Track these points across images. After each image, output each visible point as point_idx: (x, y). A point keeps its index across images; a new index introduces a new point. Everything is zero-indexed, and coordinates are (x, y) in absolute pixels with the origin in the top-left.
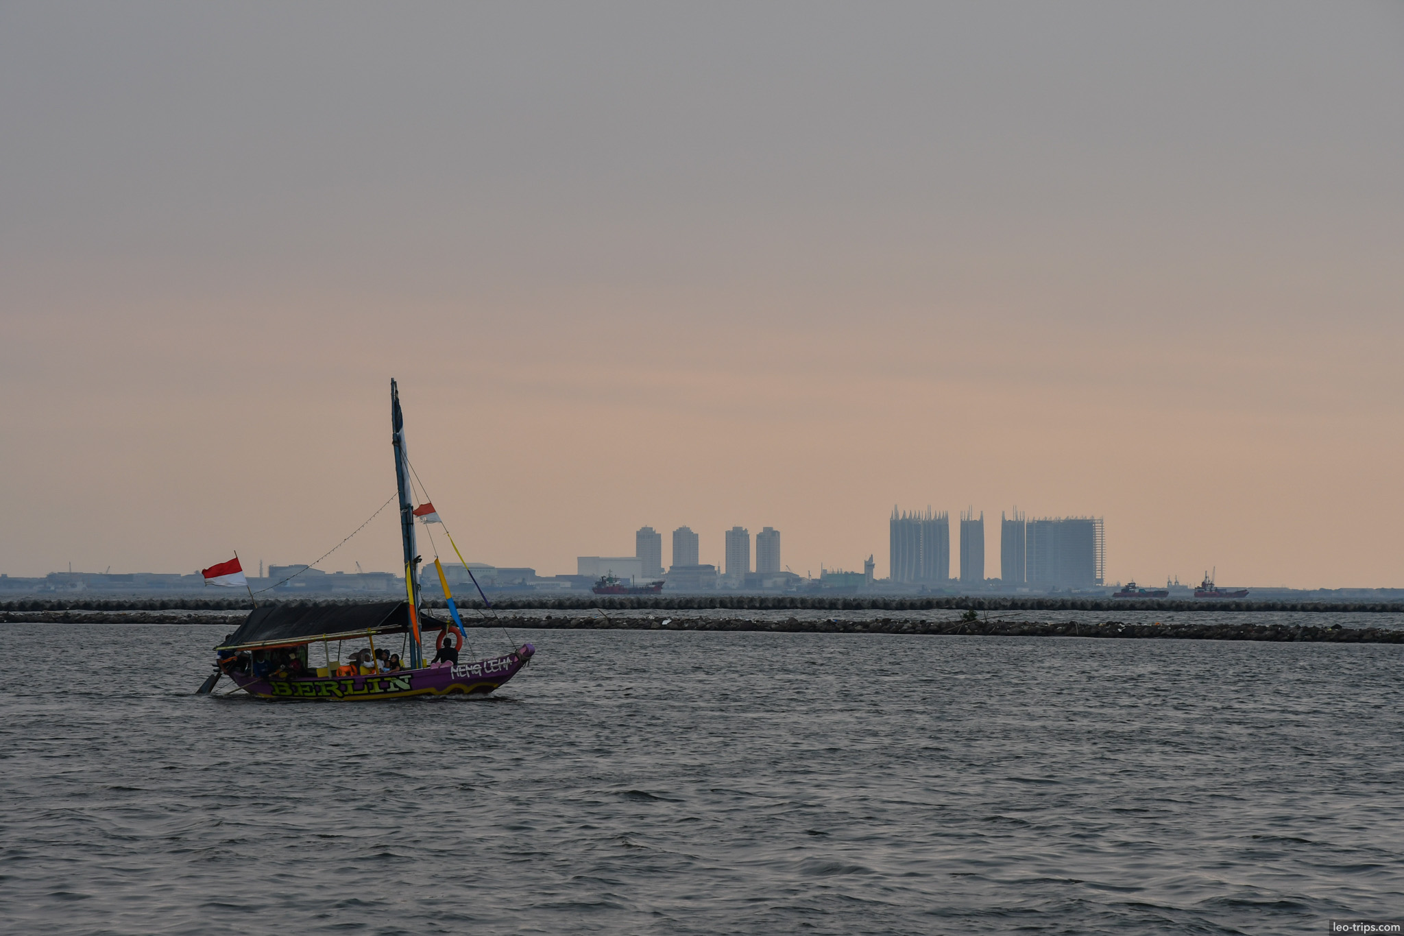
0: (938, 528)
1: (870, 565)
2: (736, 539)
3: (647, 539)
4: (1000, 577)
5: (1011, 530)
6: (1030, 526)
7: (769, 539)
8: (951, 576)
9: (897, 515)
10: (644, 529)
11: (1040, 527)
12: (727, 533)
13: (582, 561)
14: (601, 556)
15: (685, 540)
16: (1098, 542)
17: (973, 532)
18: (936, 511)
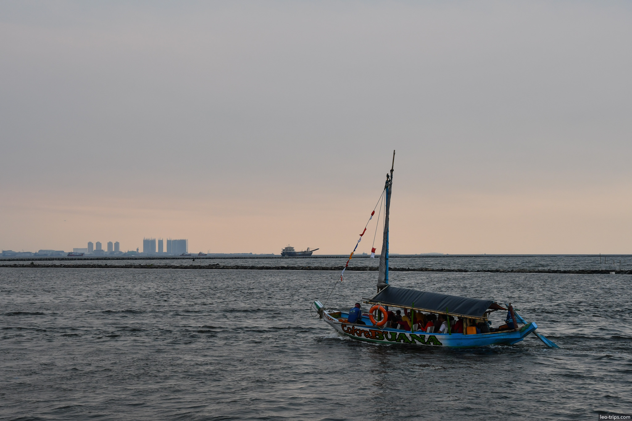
0: (153, 242)
1: (138, 250)
2: (110, 244)
3: (90, 244)
4: (166, 252)
5: (169, 242)
6: (172, 241)
7: (117, 244)
8: (156, 252)
9: (145, 239)
10: (89, 242)
11: (175, 241)
12: (108, 243)
13: (74, 249)
14: (78, 248)
15: (99, 244)
16: (187, 245)
17: (161, 242)
18: (153, 238)
